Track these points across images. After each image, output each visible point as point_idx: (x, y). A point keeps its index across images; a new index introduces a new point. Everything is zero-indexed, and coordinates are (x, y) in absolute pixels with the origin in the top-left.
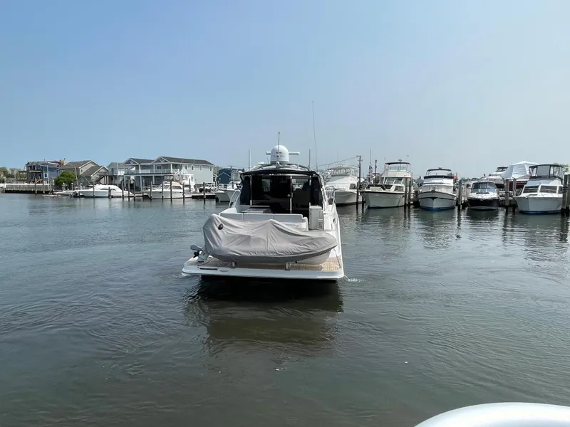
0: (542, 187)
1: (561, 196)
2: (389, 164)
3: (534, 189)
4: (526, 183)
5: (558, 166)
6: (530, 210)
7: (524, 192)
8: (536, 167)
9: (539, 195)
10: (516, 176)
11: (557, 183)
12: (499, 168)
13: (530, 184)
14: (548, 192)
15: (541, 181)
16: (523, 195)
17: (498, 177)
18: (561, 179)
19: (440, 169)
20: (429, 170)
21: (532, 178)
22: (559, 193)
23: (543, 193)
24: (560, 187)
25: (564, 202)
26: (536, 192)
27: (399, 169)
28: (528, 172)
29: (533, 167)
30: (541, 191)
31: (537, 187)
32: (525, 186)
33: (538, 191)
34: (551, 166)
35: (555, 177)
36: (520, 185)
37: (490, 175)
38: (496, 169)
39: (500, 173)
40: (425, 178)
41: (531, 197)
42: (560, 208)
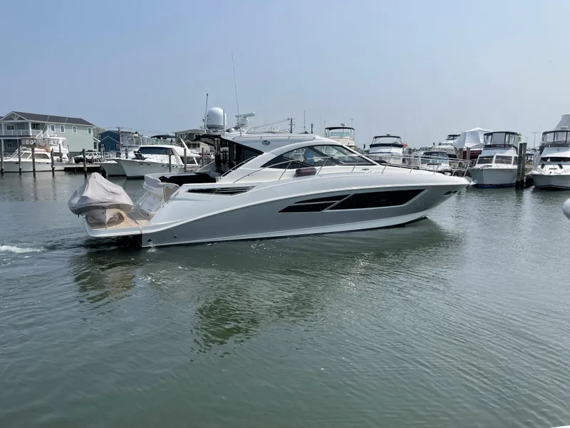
0: (497, 157)
1: (516, 167)
2: (330, 129)
3: (488, 160)
4: (480, 152)
5: (513, 133)
6: (485, 183)
7: (479, 163)
8: (491, 134)
9: (494, 166)
10: (469, 145)
11: (512, 153)
12: (450, 136)
13: (485, 153)
14: (502, 162)
15: (496, 151)
16: (478, 166)
17: (449, 146)
18: (516, 148)
19: (388, 136)
20: (376, 137)
21: (487, 147)
22: (514, 164)
23: (498, 165)
24: (516, 158)
25: (519, 174)
26: (491, 163)
27: (341, 136)
28: (482, 141)
29: (488, 135)
30: (496, 162)
31: (492, 157)
32: (480, 156)
33: (493, 162)
34: (507, 133)
35: (510, 146)
36: (474, 156)
37: (440, 144)
38: (446, 137)
39: (451, 142)
40: (372, 146)
41: (486, 168)
42: (514, 181)
